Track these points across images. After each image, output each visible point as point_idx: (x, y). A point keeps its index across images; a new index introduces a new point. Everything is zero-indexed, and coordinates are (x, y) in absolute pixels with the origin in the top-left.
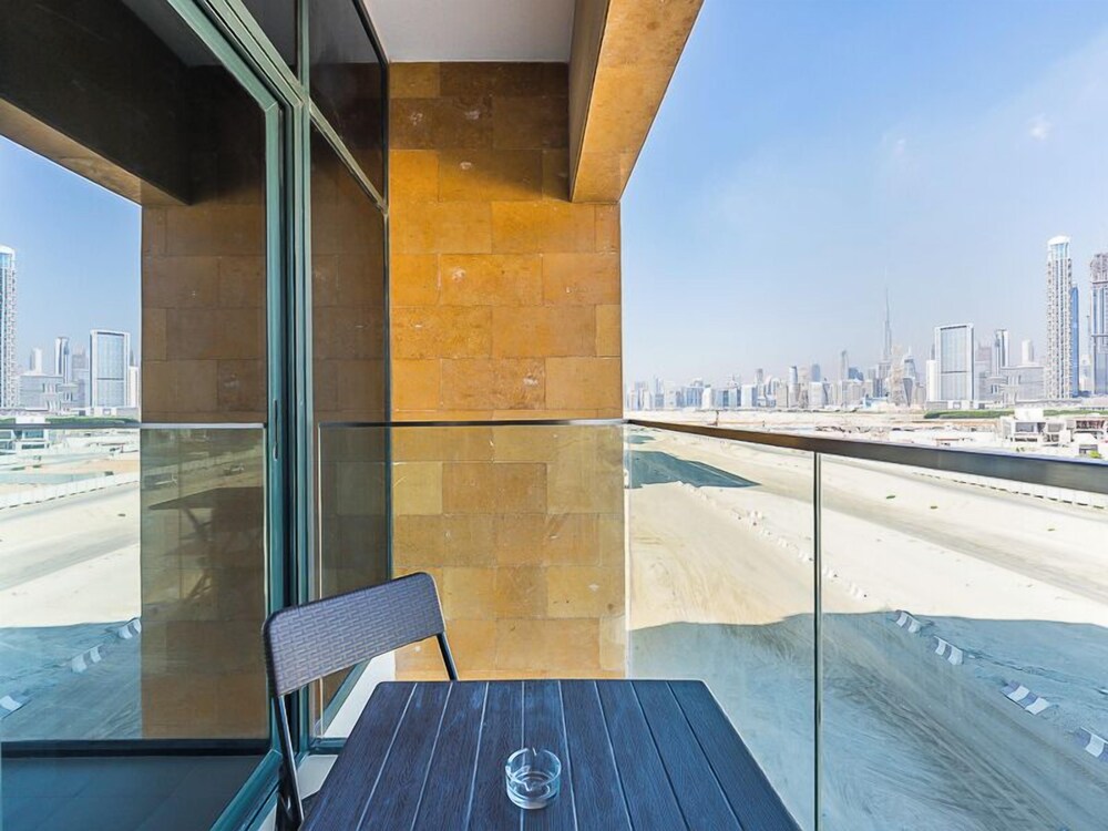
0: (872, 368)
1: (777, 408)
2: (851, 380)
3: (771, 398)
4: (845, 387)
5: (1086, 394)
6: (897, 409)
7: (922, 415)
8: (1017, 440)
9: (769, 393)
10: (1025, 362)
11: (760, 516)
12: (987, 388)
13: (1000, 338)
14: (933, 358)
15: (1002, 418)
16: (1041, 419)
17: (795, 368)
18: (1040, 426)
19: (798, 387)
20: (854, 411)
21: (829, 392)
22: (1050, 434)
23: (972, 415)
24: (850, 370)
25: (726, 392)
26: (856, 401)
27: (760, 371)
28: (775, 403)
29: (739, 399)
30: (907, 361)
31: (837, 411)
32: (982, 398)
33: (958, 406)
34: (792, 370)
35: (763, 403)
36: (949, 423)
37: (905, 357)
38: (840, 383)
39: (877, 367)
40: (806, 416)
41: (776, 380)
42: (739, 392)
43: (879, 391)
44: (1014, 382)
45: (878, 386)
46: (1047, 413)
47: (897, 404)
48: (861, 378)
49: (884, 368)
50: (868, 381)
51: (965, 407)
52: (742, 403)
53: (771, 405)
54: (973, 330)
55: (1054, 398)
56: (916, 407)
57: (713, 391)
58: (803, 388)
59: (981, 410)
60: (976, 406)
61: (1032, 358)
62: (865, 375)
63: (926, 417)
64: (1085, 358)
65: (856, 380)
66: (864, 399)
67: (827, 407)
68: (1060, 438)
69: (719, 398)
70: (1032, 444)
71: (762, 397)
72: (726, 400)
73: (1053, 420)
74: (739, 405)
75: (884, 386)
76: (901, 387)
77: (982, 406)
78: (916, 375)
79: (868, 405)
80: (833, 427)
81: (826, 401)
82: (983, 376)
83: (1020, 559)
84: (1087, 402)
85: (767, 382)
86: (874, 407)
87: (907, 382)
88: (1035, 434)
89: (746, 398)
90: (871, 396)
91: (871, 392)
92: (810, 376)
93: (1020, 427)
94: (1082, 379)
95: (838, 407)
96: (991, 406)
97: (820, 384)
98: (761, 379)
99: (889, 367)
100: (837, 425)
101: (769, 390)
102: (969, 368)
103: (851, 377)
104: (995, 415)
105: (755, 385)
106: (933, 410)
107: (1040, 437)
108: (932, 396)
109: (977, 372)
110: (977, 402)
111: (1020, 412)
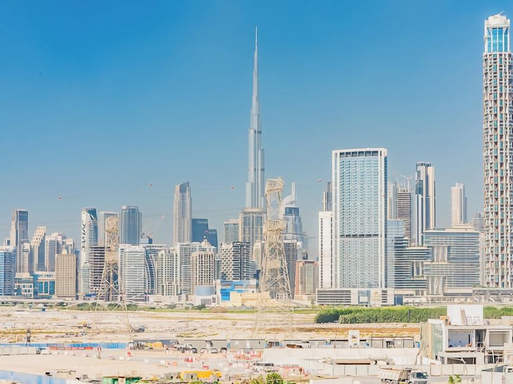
0: (232, 221)
1: (55, 300)
2: (196, 244)
3: (43, 276)
4: (186, 253)
6: (274, 302)
7: (314, 315)
8: (451, 361)
9: (41, 266)
10: (456, 225)
13: (423, 178)
14: (329, 208)
15: (429, 321)
16: (481, 324)
17: (93, 212)
18: (480, 334)
19: (99, 253)
20: (201, 307)
21: (156, 266)
22: (492, 349)
23: (387, 317)
24: (194, 222)
26: (205, 287)
28: (51, 288)
30: (289, 211)
32: (399, 284)
33: (364, 299)
34: (85, 217)
35: (28, 288)
36: (354, 332)
37: (286, 202)
38: (177, 248)
39: (240, 221)
40: (113, 317)
41: (54, 236)
44: (441, 258)
45: (242, 250)
47: (273, 295)
48: (213, 240)
49: (253, 222)
50: (226, 247)
53: (43, 292)
54: (386, 158)
55: (492, 286)
56: (303, 300)
58: (108, 258)
59: (398, 307)
60: (391, 301)
61: (464, 218)
63: (322, 319)
65: (205, 244)
67: (152, 298)
68: (505, 357)
70: (470, 367)
71: (26, 275)
73: (496, 325)
75: (254, 258)
76: (280, 261)
77: (399, 300)
79: (226, 294)
80: (165, 342)
81: (152, 286)
82: (399, 246)
85: (35, 242)
86: (235, 299)
90: (230, 277)
91: (228, 268)
92: (121, 234)
93: (456, 338)
95: (174, 299)
97: (140, 248)
98: (23, 236)
99: (260, 221)
100: (171, 336)
101: (40, 258)
102: (381, 230)
103: (196, 237)
104: (419, 316)
105: (11, 248)
106: (330, 308)
107: (480, 356)
108: (328, 279)
109: (392, 236)
110: (392, 292)
111: (454, 312)
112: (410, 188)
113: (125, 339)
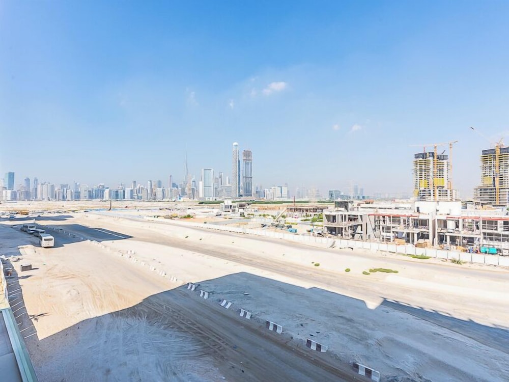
0: (181, 183)
1: (142, 200)
3: (139, 195)
4: (171, 191)
5: (241, 196)
6: (190, 200)
8: (225, 211)
9: (139, 193)
10: (228, 185)
11: (133, 252)
12: (217, 192)
13: (221, 175)
14: (201, 181)
15: (221, 204)
16: (231, 204)
17: (151, 181)
18: (231, 206)
19: (152, 190)
20: (174, 201)
21: (165, 193)
22: (233, 209)
23: (213, 203)
24: (173, 184)
25: (117, 192)
26: (175, 197)
27: (135, 182)
28: (141, 197)
29: (124, 195)
30: (193, 181)
31: (168, 201)
32: (216, 196)
33: (209, 199)
34: (149, 182)
35: (136, 197)
36: (206, 206)
37: (193, 180)
38: (169, 189)
39: (183, 183)
40: (155, 203)
41: (142, 186)
42: (124, 192)
43: (184, 193)
44: (224, 191)
45: (183, 190)
46: (232, 202)
48: (177, 188)
49: (185, 183)
50: (180, 189)
51: (211, 200)
52: (126, 197)
53: (139, 198)
54: (213, 171)
55: (234, 197)
56: (196, 200)
57: (110, 191)
58: (154, 191)
60: (214, 200)
61: (229, 183)
62: (179, 187)
63: (199, 204)
64: (242, 184)
65: (175, 188)
66: (178, 196)
67: (164, 199)
68: (236, 211)
69: (113, 194)
70: (229, 213)
71: (136, 195)
72: (117, 196)
73: (234, 204)
74: (124, 198)
75: (186, 191)
76: (191, 192)
77: (216, 200)
78: (196, 187)
79: (180, 199)
80: (166, 209)
81: (164, 197)
82: (216, 189)
83: (225, 254)
84: (243, 198)
85: (138, 187)
86: (182, 200)
87: (193, 189)
88: (229, 209)
89: (127, 195)
90: (181, 195)
91: (180, 193)
92: (157, 186)
93: (226, 207)
94: (241, 190)
96: (218, 200)
97: (161, 189)
98: (135, 186)
99: (187, 184)
100: (168, 207)
101: (139, 191)
102: (212, 185)
103: (173, 187)
104: (219, 203)
105: (132, 189)
106: (201, 201)
107: (231, 210)
108: (201, 195)
109: (215, 187)
110: (214, 198)
111: (226, 202)
112: (218, 177)
113: (158, 208)
